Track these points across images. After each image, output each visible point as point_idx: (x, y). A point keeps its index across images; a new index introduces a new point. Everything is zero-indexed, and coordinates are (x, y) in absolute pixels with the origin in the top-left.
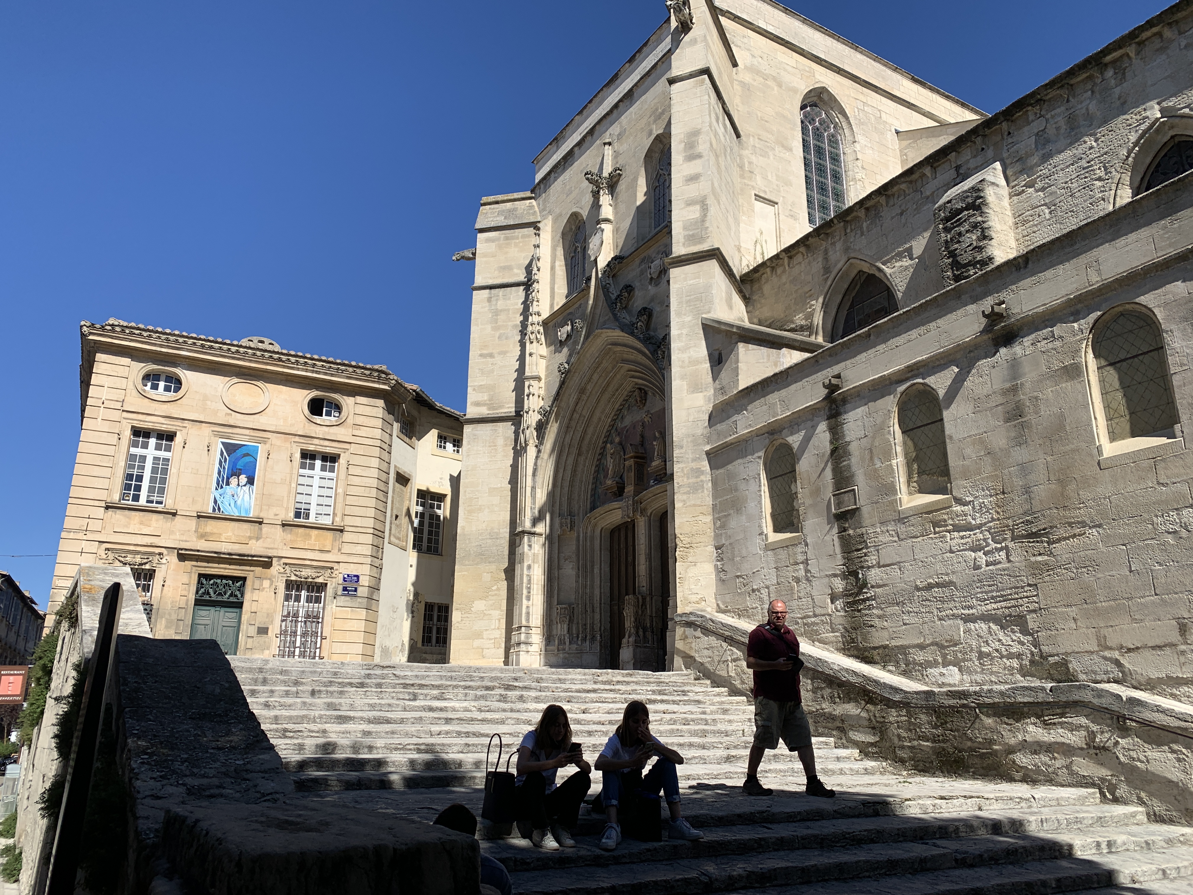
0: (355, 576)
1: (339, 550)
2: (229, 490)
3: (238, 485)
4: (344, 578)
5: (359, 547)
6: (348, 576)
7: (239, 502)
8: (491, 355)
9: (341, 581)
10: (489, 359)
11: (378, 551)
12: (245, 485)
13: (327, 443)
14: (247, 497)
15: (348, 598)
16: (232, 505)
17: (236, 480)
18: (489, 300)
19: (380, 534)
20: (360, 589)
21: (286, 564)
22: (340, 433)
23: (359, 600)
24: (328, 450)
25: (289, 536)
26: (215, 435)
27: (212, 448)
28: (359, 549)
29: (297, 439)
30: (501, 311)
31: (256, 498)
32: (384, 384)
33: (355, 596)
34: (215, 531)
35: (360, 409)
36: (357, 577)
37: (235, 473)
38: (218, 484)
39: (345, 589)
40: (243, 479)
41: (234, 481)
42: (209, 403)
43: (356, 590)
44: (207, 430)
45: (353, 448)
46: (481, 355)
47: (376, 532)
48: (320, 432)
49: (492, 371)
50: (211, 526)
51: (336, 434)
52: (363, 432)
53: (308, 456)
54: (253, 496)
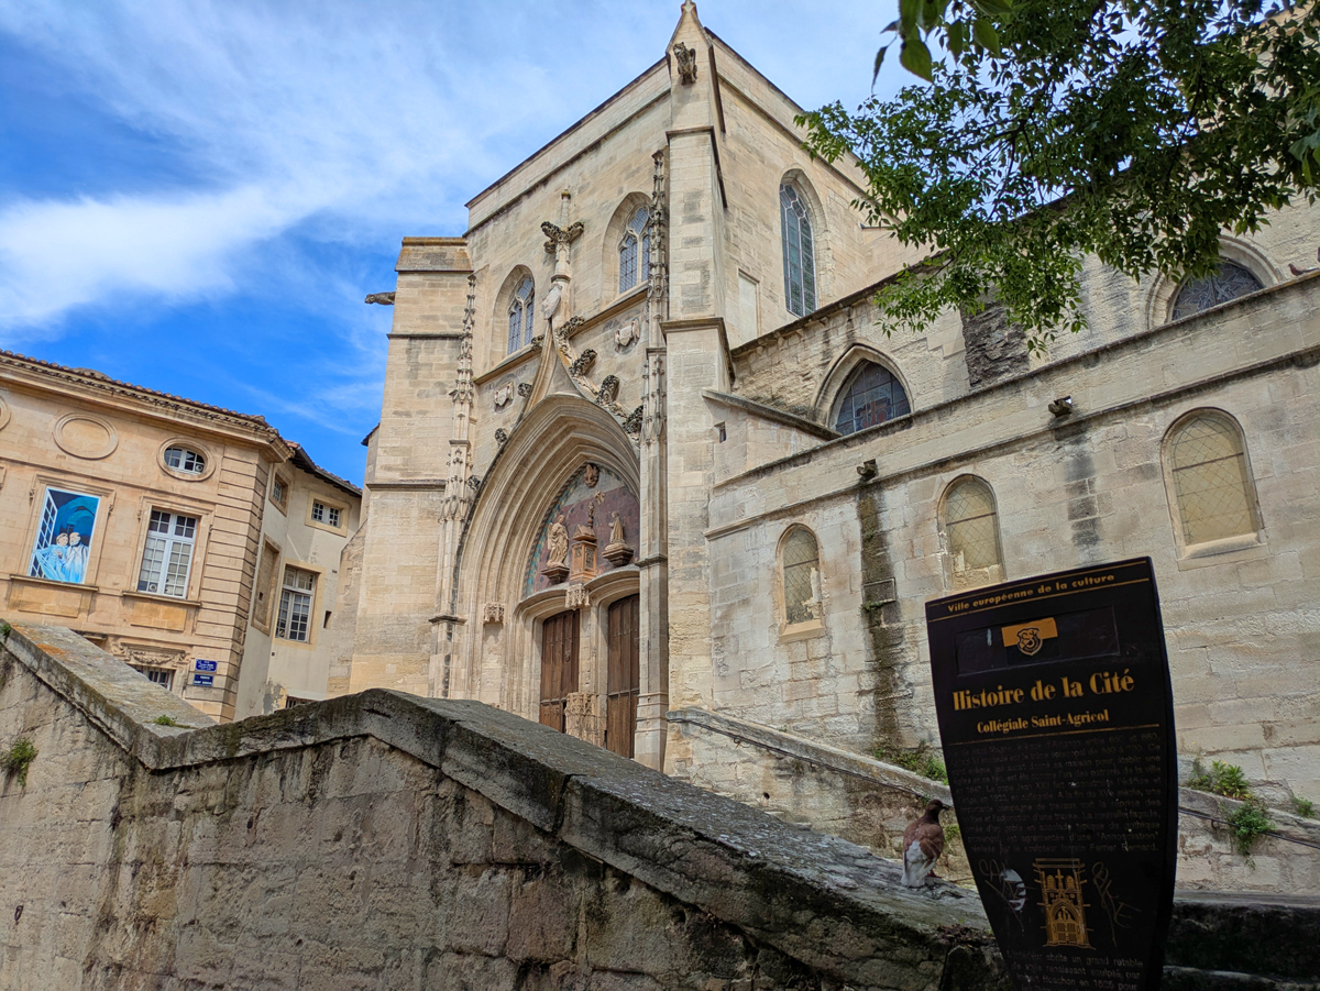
0: (211, 663)
1: (193, 630)
2: (55, 549)
3: (68, 544)
4: (198, 664)
5: (219, 628)
6: (203, 662)
7: (67, 565)
8: (408, 414)
9: (193, 668)
10: (405, 418)
11: (240, 634)
12: (77, 546)
13: (186, 502)
14: (78, 561)
15: (200, 689)
16: (59, 569)
17: (66, 538)
18: (408, 351)
19: (243, 614)
20: (216, 679)
21: (124, 644)
22: (203, 491)
23: (215, 691)
24: (186, 510)
25: (131, 610)
26: (41, 481)
27: (37, 497)
28: (218, 631)
29: (148, 494)
30: (422, 365)
31: (90, 562)
32: (261, 437)
33: (210, 687)
34: (33, 599)
35: (229, 465)
36: (214, 663)
37: (65, 529)
38: (41, 540)
39: (197, 678)
40: (75, 537)
41: (62, 539)
42: (36, 440)
43: (211, 680)
44: (30, 474)
45: (217, 510)
46: (395, 413)
47: (240, 612)
48: (179, 487)
49: (409, 431)
50: (27, 594)
51: (198, 491)
52: (230, 492)
53: (159, 517)
54: (87, 559)
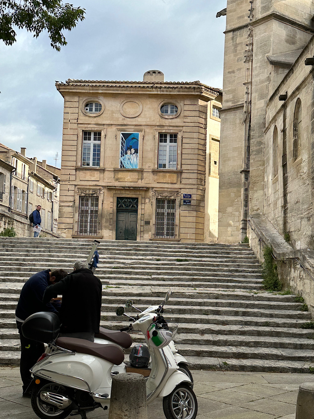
0: (189, 195)
1: (181, 182)
2: (127, 156)
3: (131, 154)
4: (184, 196)
5: (190, 180)
6: (186, 195)
7: (132, 162)
8: (233, 72)
9: (182, 198)
10: (232, 74)
11: (202, 182)
12: (134, 154)
13: (171, 128)
14: (135, 159)
15: (186, 206)
16: (129, 164)
17: (130, 151)
18: (233, 38)
19: (202, 172)
20: (192, 202)
21: (155, 191)
22: (178, 122)
23: (192, 207)
24: (172, 131)
25: (156, 177)
26: (119, 130)
27: (118, 137)
29: (156, 128)
30: (238, 44)
32: (197, 92)
33: (190, 205)
34: (122, 177)
35: (186, 108)
37: (130, 148)
39: (184, 202)
40: (133, 151)
42: (114, 115)
43: (190, 202)
44: (114, 128)
45: (184, 129)
46: (229, 72)
47: (199, 172)
48: (167, 122)
50: (120, 175)
51: (175, 122)
52: (189, 120)
53: (163, 136)
54: (138, 158)
